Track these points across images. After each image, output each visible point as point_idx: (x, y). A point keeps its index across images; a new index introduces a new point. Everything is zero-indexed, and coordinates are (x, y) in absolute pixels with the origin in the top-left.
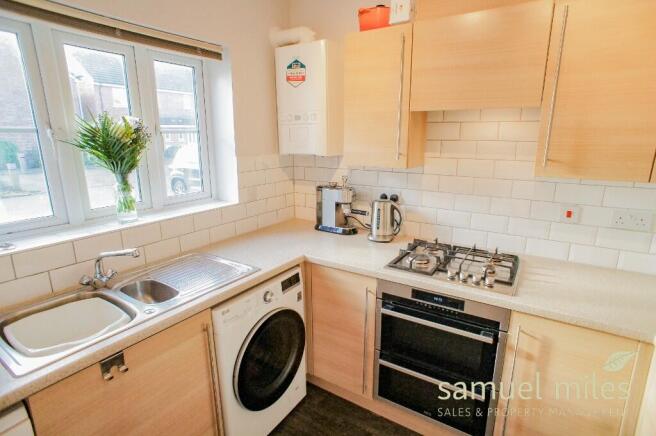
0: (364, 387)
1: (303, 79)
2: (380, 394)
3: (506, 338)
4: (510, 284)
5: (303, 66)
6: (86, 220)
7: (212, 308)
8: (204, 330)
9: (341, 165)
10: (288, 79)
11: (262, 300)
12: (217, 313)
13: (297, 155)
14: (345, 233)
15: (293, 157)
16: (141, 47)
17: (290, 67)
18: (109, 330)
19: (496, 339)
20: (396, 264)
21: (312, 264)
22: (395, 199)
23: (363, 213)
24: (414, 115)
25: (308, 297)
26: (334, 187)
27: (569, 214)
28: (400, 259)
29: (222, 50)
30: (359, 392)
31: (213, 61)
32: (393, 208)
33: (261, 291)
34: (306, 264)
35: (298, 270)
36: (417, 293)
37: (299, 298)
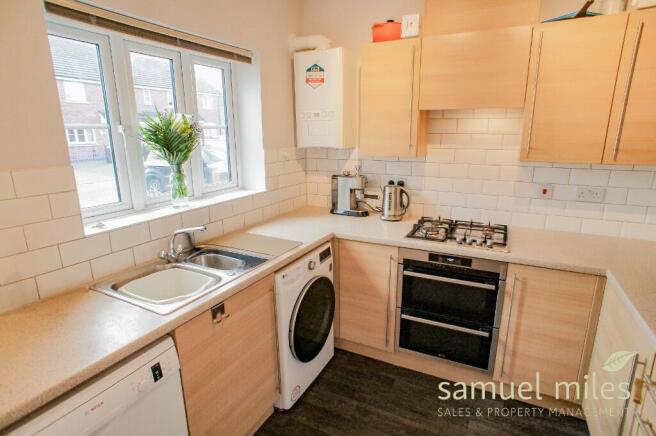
0: (387, 342)
1: (322, 81)
2: (401, 345)
3: (504, 286)
4: (505, 245)
5: (321, 70)
6: (146, 206)
7: (276, 272)
8: (271, 290)
9: (352, 157)
10: (308, 81)
11: (307, 269)
12: (278, 276)
13: (310, 148)
14: (358, 215)
15: (306, 150)
16: (186, 52)
17: (309, 70)
18: (206, 288)
19: (497, 287)
20: (412, 235)
21: (339, 240)
22: (401, 184)
23: (375, 197)
24: (422, 112)
25: (335, 268)
26: (348, 176)
27: (545, 192)
28: (414, 232)
29: (252, 54)
30: (382, 346)
31: (244, 64)
32: (402, 192)
33: (306, 260)
34: (334, 239)
35: (329, 245)
36: (433, 256)
37: (330, 269)
